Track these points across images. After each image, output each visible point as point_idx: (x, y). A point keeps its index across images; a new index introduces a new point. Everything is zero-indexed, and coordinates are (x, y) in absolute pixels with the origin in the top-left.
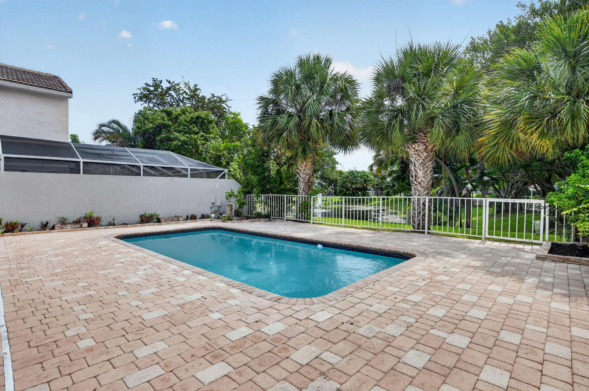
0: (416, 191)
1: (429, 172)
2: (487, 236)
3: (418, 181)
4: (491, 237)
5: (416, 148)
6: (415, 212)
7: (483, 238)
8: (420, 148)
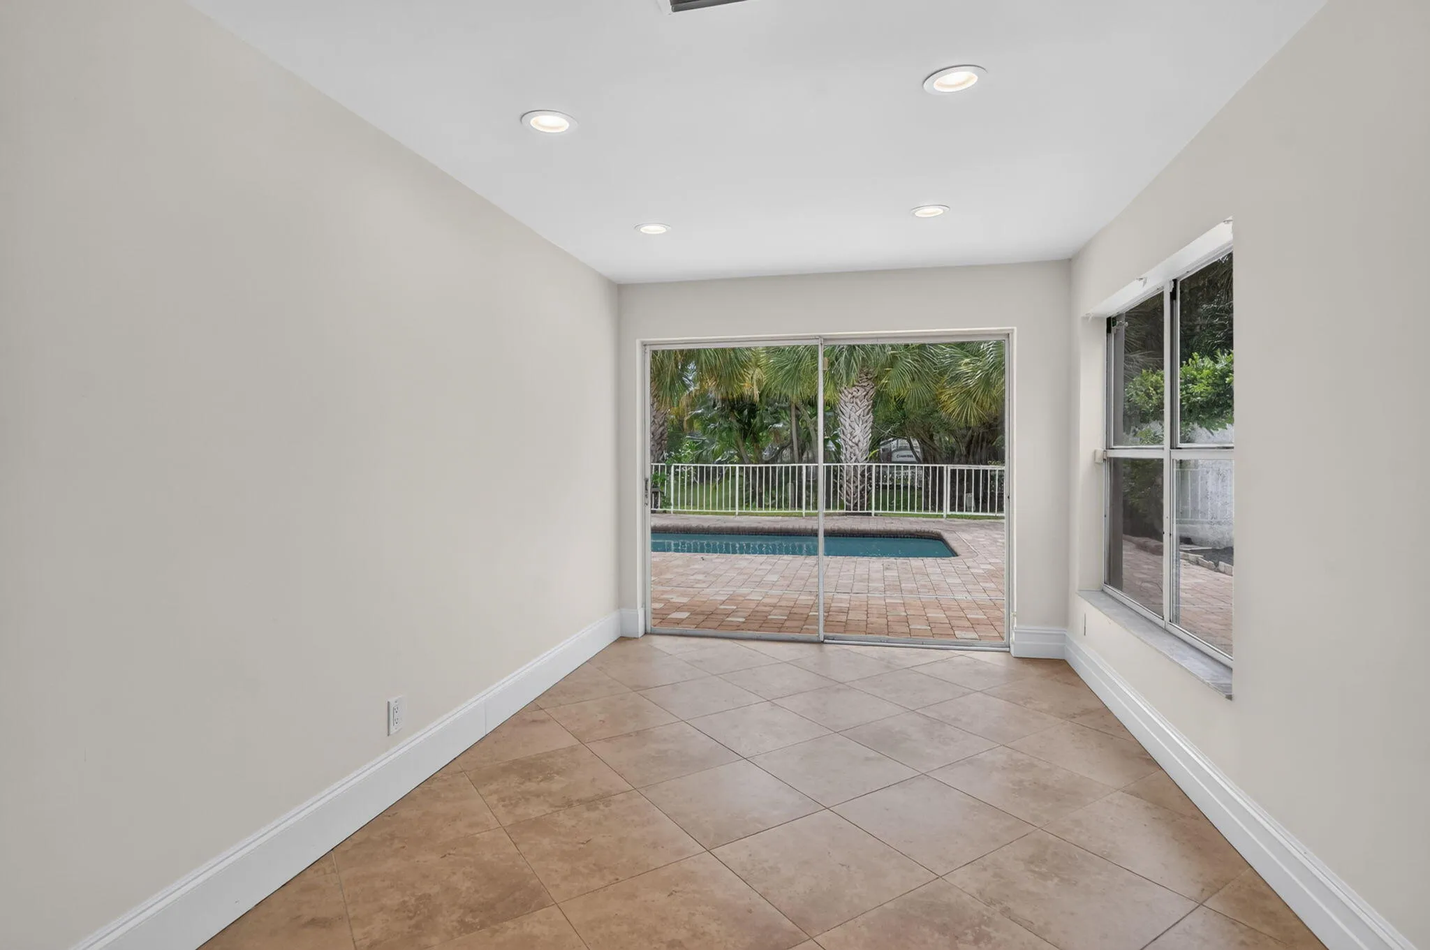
0: (852, 456)
1: (868, 428)
2: (949, 513)
3: (853, 440)
4: (953, 513)
5: (854, 393)
6: (849, 485)
7: (945, 516)
8: (859, 393)
